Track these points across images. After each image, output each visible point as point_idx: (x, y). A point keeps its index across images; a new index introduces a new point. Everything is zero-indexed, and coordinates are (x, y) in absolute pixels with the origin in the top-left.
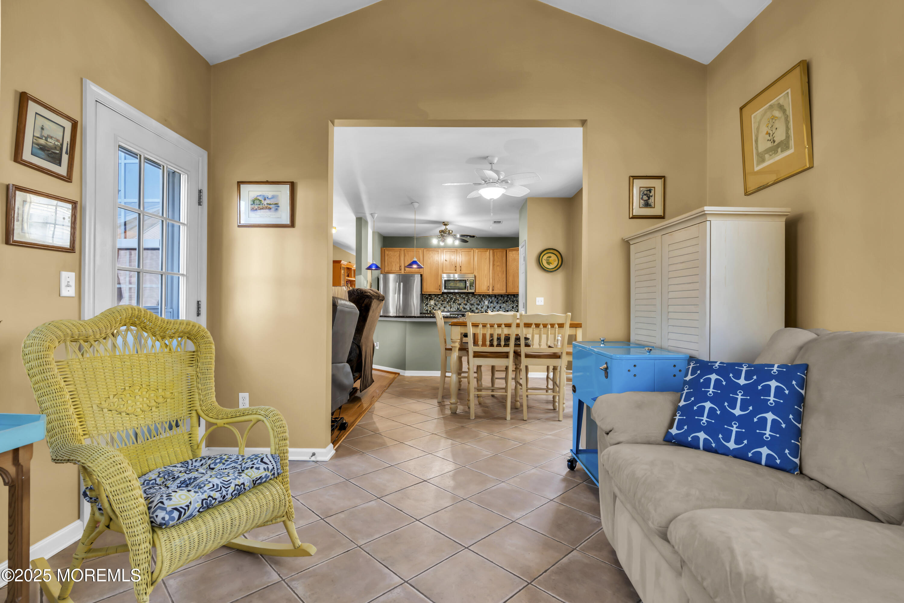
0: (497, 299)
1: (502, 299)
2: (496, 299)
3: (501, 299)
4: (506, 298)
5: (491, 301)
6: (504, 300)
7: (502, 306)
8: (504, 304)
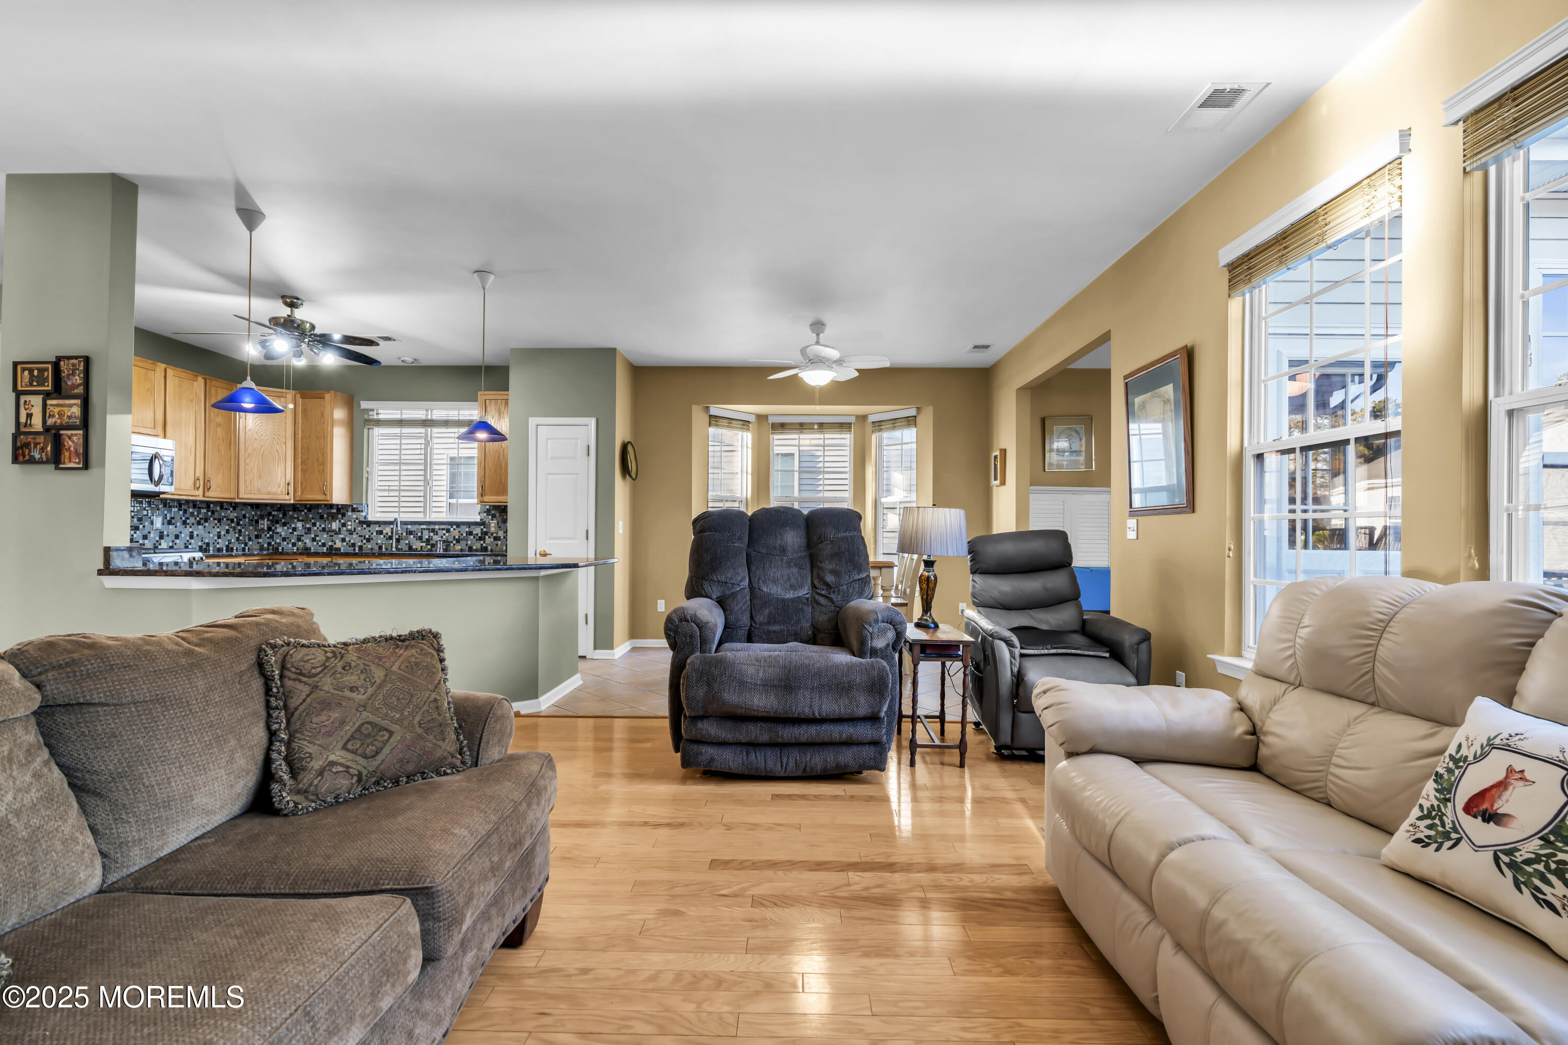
0: (185, 511)
1: (196, 513)
2: (181, 513)
3: (192, 514)
4: (205, 511)
5: (168, 518)
6: (201, 516)
7: (195, 533)
8: (200, 527)
